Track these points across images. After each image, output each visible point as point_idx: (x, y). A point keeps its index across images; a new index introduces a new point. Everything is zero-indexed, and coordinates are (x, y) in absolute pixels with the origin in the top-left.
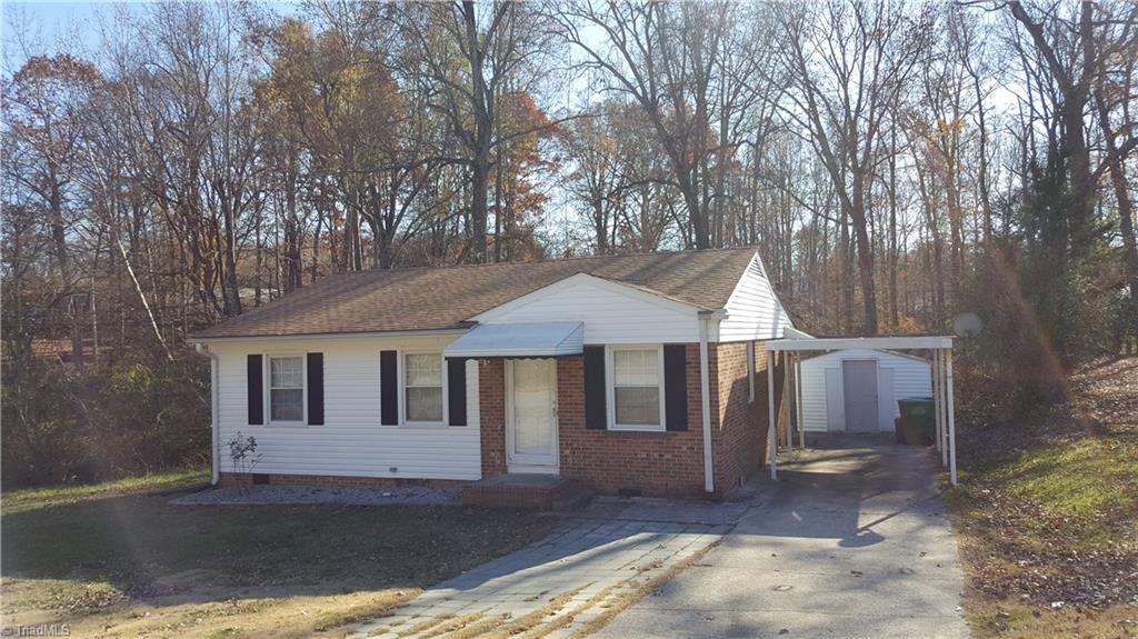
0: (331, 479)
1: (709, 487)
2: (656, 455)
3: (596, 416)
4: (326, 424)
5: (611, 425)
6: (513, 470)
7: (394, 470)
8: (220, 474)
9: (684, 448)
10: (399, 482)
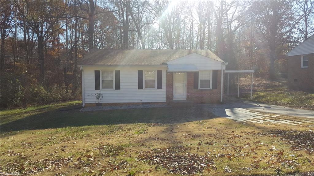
0: (122, 104)
1: (221, 101)
2: (210, 95)
3: (196, 86)
4: (121, 89)
5: (199, 88)
6: (174, 99)
7: (141, 100)
8: (85, 104)
9: (216, 93)
10: (143, 103)
